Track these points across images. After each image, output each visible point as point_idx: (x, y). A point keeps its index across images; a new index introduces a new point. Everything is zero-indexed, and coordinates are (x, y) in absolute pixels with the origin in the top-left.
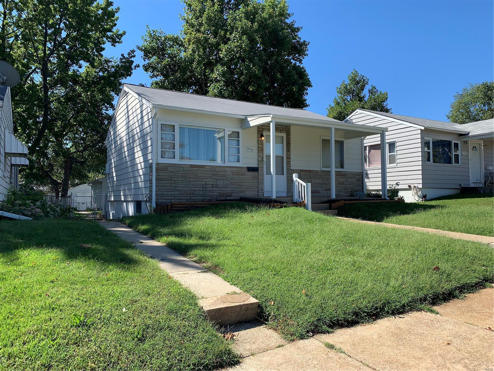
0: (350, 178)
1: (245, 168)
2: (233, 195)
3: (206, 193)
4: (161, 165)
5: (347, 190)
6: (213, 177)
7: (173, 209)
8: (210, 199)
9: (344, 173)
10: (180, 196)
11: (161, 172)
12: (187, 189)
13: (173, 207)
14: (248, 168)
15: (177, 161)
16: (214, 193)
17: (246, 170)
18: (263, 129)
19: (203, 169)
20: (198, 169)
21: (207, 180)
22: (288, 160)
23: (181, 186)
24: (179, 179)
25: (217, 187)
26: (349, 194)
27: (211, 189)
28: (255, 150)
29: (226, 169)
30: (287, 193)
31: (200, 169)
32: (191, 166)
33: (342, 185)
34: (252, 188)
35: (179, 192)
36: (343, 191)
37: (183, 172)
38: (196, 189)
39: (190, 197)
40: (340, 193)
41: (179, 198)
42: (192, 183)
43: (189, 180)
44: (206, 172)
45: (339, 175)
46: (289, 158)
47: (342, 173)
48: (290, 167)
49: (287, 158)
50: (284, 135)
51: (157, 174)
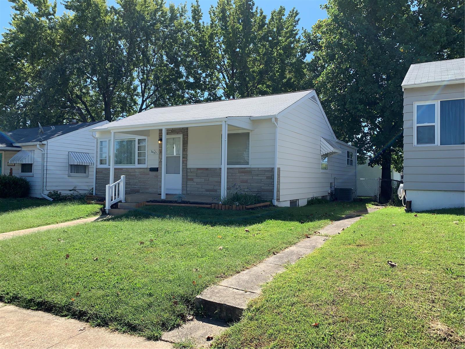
0: (258, 175)
1: (148, 168)
4: (99, 169)
5: (252, 190)
6: (127, 177)
9: (248, 169)
14: (150, 168)
17: (149, 170)
22: (184, 160)
28: (157, 152)
29: (136, 170)
30: (182, 191)
32: (115, 169)
33: (245, 184)
34: (154, 185)
45: (242, 172)
46: (185, 157)
47: (246, 169)
48: (187, 166)
49: (183, 158)
50: (181, 136)
51: (97, 176)
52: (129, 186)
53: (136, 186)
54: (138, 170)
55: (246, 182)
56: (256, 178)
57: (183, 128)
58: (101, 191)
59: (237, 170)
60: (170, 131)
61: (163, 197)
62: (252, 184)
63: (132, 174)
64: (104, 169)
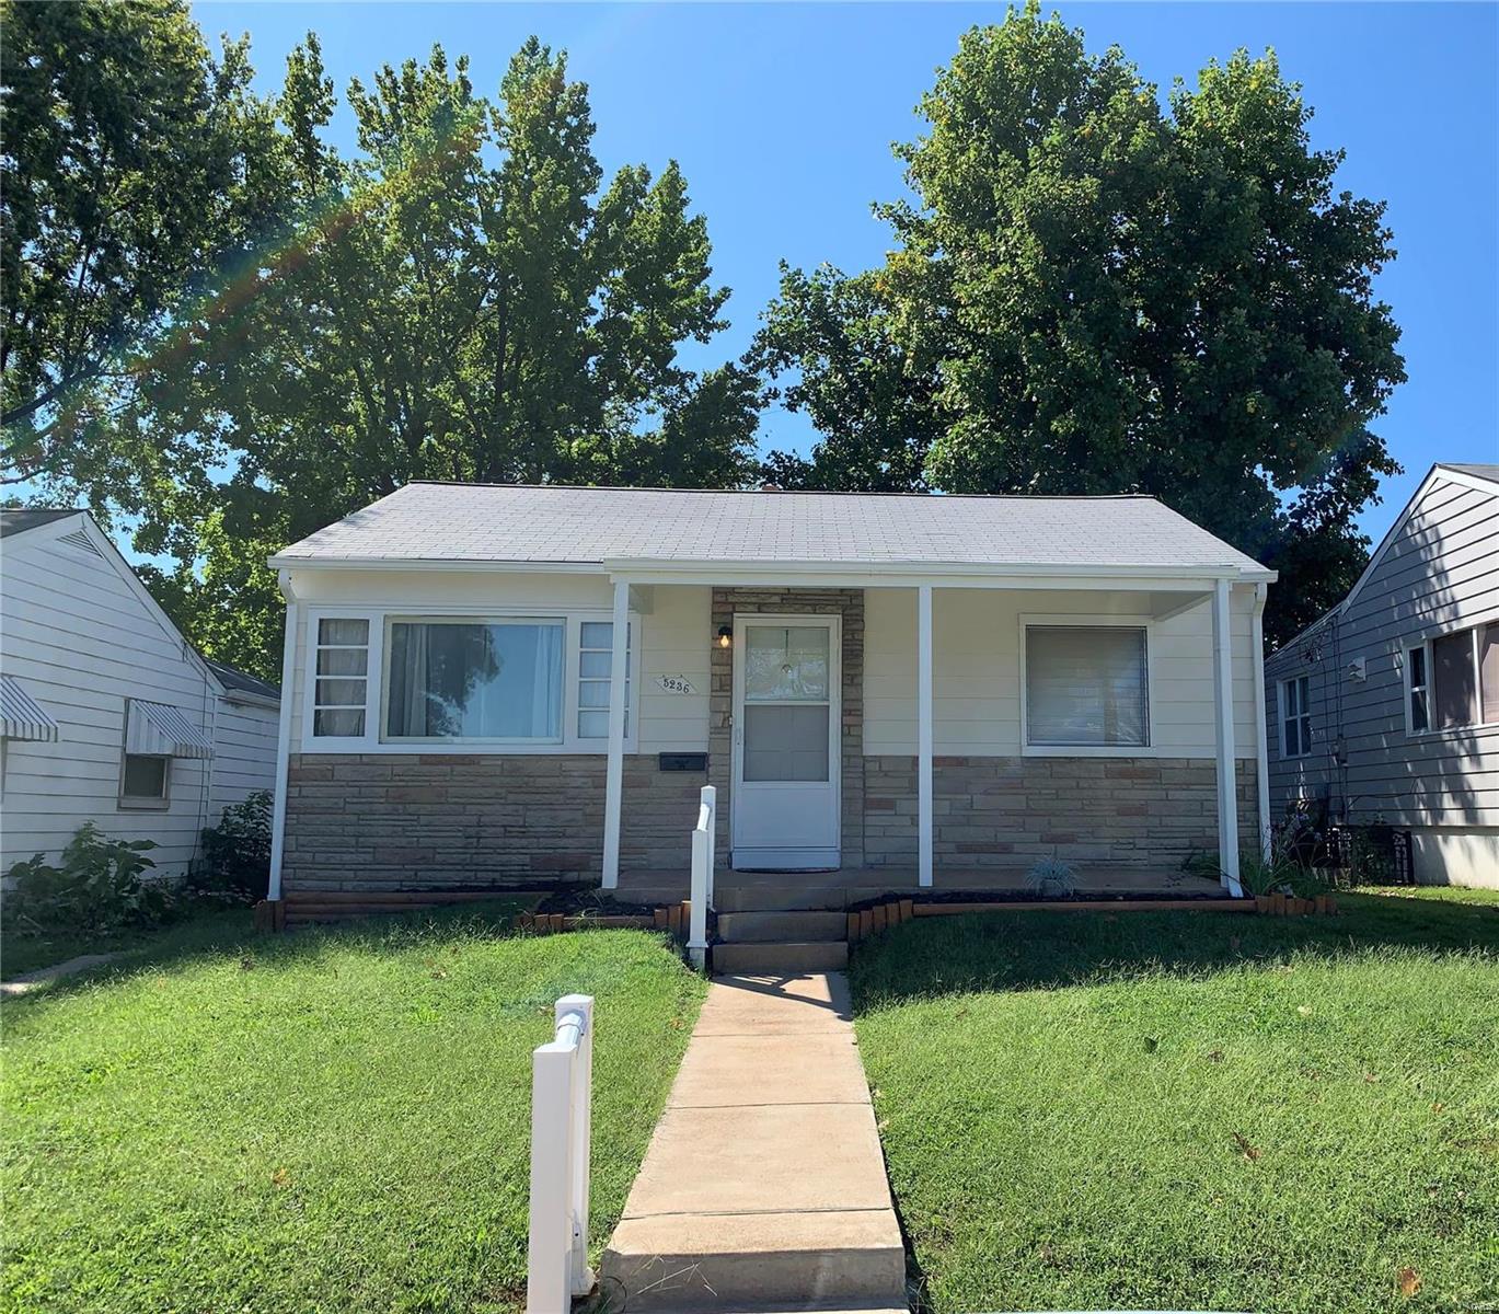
0: (1187, 786)
1: (647, 757)
2: (592, 864)
3: (481, 859)
4: (310, 759)
5: (1166, 842)
6: (511, 797)
7: (288, 917)
8: (494, 880)
9: (1147, 764)
10: (377, 867)
11: (310, 783)
12: (404, 841)
13: (289, 912)
14: (663, 756)
15: (368, 744)
16: (514, 858)
17: (655, 765)
18: (734, 604)
19: (470, 769)
20: (448, 768)
21: (486, 809)
22: (849, 720)
23: (382, 833)
24: (375, 807)
25: (523, 835)
26: (1180, 859)
27: (500, 842)
28: (701, 684)
29: (568, 765)
30: (842, 853)
31: (459, 769)
32: (425, 759)
33: (1137, 820)
34: (678, 834)
35: (374, 853)
36: (1141, 843)
37: (391, 780)
38: (440, 842)
39: (417, 870)
40: (1123, 854)
41: (374, 874)
42: (423, 820)
43: (410, 811)
44: (481, 780)
45: (1123, 775)
46: (853, 711)
47: (1138, 764)
48: (860, 746)
49: (846, 712)
50: (833, 622)
51: (295, 793)
52: (524, 842)
53: (563, 842)
54: (582, 764)
55: (1141, 811)
56: (1183, 795)
57: (842, 590)
58: (321, 873)
59: (1102, 766)
60: (776, 599)
61: (926, 879)
62: (1166, 821)
63: (541, 782)
64: (340, 760)
